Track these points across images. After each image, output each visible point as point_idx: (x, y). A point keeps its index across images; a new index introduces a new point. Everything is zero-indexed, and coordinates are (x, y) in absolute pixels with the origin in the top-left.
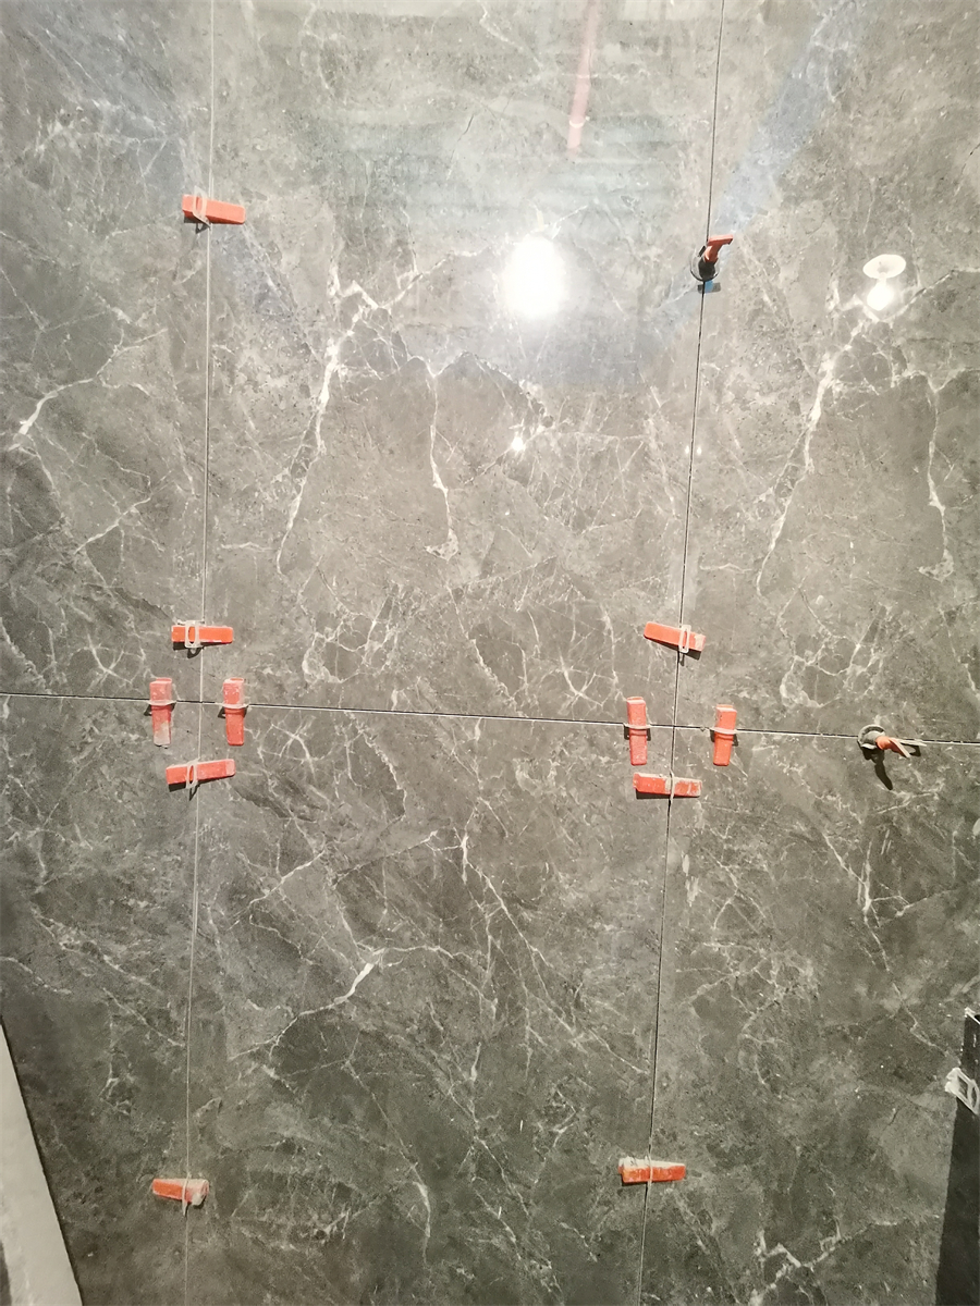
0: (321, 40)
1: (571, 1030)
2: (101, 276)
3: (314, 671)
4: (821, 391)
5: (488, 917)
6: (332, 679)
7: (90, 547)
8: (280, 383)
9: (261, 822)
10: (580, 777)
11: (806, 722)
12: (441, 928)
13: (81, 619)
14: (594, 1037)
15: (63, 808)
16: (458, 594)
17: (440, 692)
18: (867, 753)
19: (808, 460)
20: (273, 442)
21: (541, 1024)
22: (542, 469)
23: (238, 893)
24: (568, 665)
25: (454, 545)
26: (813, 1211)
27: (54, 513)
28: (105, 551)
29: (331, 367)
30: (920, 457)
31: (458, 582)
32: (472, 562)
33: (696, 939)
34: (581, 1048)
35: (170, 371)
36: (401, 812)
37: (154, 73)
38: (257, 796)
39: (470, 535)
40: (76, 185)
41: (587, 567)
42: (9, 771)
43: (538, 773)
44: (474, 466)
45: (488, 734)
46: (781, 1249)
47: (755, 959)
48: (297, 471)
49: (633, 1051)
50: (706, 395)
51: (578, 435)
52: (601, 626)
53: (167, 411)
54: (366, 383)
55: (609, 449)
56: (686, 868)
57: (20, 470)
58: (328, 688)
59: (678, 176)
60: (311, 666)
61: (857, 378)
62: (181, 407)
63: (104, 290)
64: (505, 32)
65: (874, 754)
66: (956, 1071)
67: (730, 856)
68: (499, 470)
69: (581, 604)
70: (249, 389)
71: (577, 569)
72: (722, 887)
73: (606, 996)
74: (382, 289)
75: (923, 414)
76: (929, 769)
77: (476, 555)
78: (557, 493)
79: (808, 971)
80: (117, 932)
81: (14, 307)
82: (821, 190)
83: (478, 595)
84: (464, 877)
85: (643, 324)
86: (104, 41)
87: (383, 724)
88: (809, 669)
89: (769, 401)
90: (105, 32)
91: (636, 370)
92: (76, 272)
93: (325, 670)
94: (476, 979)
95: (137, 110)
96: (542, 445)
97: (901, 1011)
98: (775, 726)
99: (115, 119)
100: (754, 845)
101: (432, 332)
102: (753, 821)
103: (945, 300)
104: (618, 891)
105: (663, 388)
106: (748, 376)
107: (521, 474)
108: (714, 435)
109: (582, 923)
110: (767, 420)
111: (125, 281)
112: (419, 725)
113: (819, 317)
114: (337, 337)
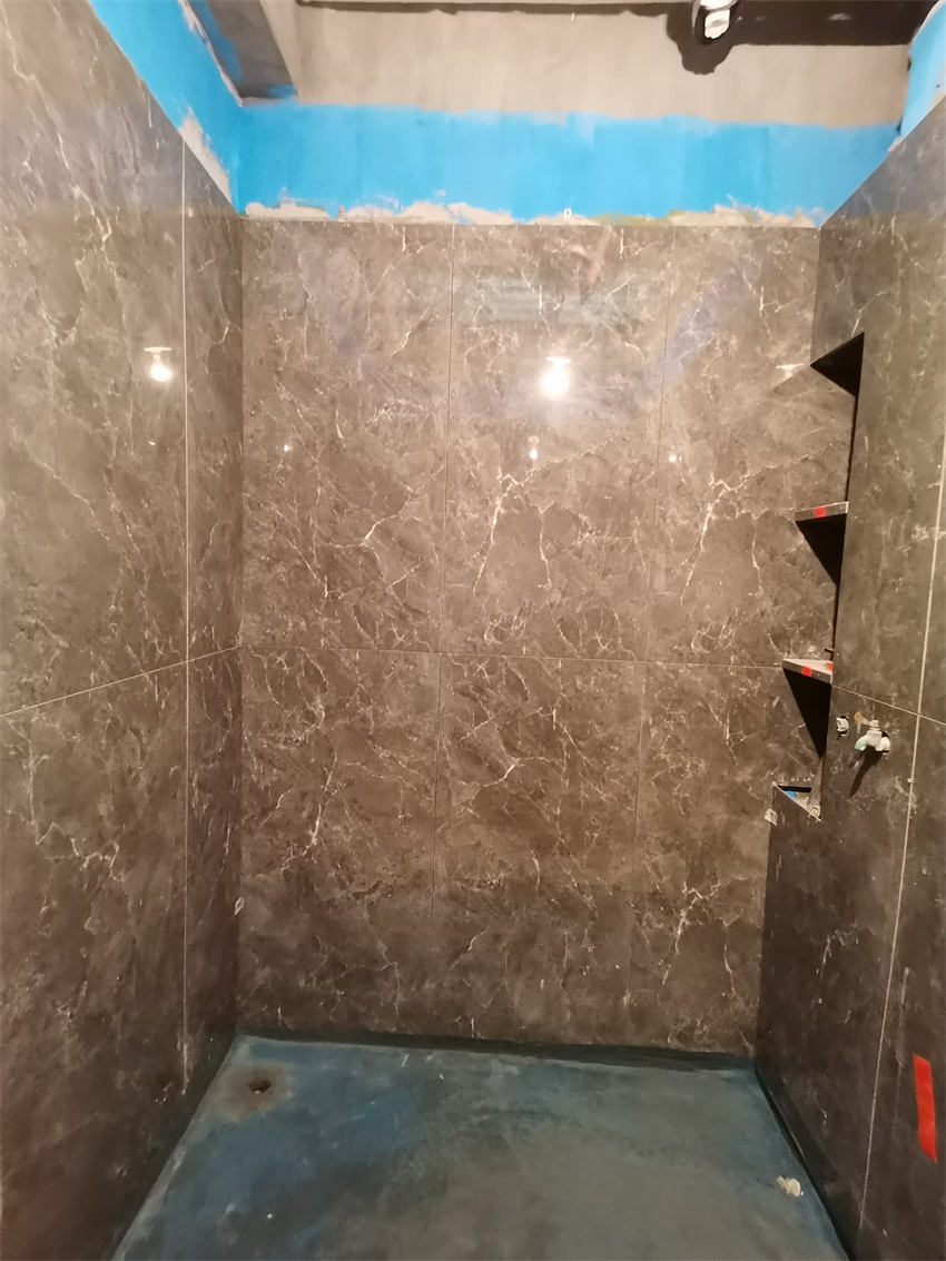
0: (495, 373)
1: (601, 793)
2: (401, 472)
3: (489, 638)
4: (707, 519)
5: (564, 745)
6: (497, 642)
7: (394, 587)
8: (476, 516)
9: (466, 704)
10: (604, 683)
11: (702, 658)
12: (544, 750)
13: (389, 618)
14: (610, 795)
15: (382, 696)
16: (551, 605)
17: (544, 647)
19: (702, 548)
20: (472, 541)
21: (588, 790)
22: (587, 552)
23: (456, 734)
24: (599, 635)
25: (550, 584)
26: (708, 873)
27: (379, 573)
28: (400, 588)
29: (498, 509)
30: (749, 547)
31: (552, 600)
32: (557, 591)
33: (655, 753)
34: (605, 800)
35: (429, 512)
36: (527, 699)
37: (424, 389)
38: (463, 692)
39: (557, 580)
40: (390, 434)
41: (608, 593)
42: (359, 682)
43: (586, 682)
44: (559, 551)
45: (565, 665)
46: (693, 890)
47: (680, 760)
48: (482, 553)
49: (628, 801)
50: (658, 519)
51: (604, 537)
52: (614, 618)
53: (427, 529)
54: (512, 515)
55: (617, 543)
56: (650, 722)
57: (366, 554)
58: (494, 645)
59: (645, 429)
60: (488, 637)
61: (722, 514)
62: (433, 527)
63: (401, 478)
66: (770, 810)
67: (670, 717)
68: (570, 552)
69: (605, 610)
70: (463, 519)
71: (603, 594)
72: (666, 731)
73: (615, 777)
74: (519, 476)
75: (749, 532)
76: (754, 679)
77: (559, 589)
78: (594, 561)
79: (702, 765)
80: (404, 751)
81: (363, 485)
82: (706, 435)
83: (560, 605)
84: (554, 727)
85: (631, 490)
86: (404, 377)
87: (519, 661)
88: (704, 637)
89: (685, 522)
90: (405, 373)
91: (629, 510)
92: (389, 471)
93: (494, 638)
94: (559, 771)
95: (417, 403)
96: (588, 542)
97: (743, 782)
98: (690, 661)
99: (408, 407)
100: (680, 712)
101: (541, 494)
102: (680, 702)
103: (760, 479)
104: (621, 733)
105: (640, 517)
106: (676, 512)
107: (579, 554)
108: (663, 538)
109: (605, 747)
110: (685, 530)
111: (411, 475)
112: (535, 662)
113: (706, 489)
114: (500, 496)
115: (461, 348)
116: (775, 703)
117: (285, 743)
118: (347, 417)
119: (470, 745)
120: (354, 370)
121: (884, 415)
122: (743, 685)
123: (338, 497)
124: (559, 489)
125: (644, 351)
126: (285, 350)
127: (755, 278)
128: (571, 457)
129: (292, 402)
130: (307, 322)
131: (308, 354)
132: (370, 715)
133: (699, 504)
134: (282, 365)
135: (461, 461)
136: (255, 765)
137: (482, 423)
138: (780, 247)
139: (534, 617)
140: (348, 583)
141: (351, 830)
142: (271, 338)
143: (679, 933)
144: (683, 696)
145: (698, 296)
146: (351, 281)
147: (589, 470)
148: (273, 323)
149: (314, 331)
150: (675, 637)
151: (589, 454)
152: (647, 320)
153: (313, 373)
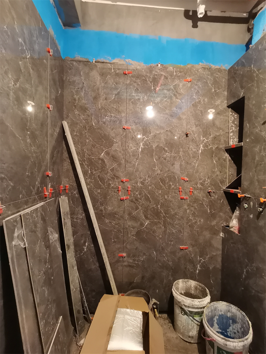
0: (140, 107)
1: (173, 230)
2: (112, 135)
3: (139, 185)
4: (201, 149)
5: (162, 216)
6: (142, 186)
7: (110, 169)
8: (135, 148)
9: (133, 204)
10: (173, 197)
11: (201, 189)
12: (156, 218)
13: (109, 179)
15: (107, 204)
16: (157, 174)
17: (155, 187)
18: (208, 193)
19: (200, 157)
20: (134, 156)
21: (169, 229)
22: (168, 158)
23: (130, 214)
24: (172, 183)
25: (157, 168)
26: (205, 253)
27: (106, 165)
28: (112, 170)
29: (141, 146)
30: (213, 157)
32: (159, 170)
33: (188, 217)
34: (175, 232)
35: (121, 147)
36: (151, 203)
37: (119, 111)
38: (132, 201)
39: (159, 167)
40: (109, 124)
42: (100, 199)
43: (168, 197)
44: (159, 158)
45: (161, 192)
46: (201, 258)
47: (196, 219)
48: (137, 159)
49: (181, 232)
50: (187, 149)
51: (172, 154)
52: (176, 178)
53: (120, 152)
54: (146, 148)
55: (176, 156)
56: (187, 208)
57: (102, 160)
59: (183, 123)
60: (139, 184)
61: (205, 147)
62: (122, 152)
63: (112, 137)
64: (162, 106)
65: (209, 193)
66: (221, 233)
67: (192, 206)
68: (162, 159)
69: (173, 175)
70: (131, 149)
71: (173, 171)
72: (191, 210)
73: (177, 225)
74: (148, 137)
75: (212, 152)
76: (215, 194)
78: (170, 161)
79: (202, 220)
80: (114, 220)
81: (101, 139)
82: (200, 125)
83: (160, 174)
84: (159, 211)
85: (179, 141)
86: (113, 108)
87: (148, 191)
88: (201, 182)
89: (195, 150)
90: (113, 106)
91: (179, 146)
92: (109, 135)
93: (141, 184)
94: (161, 224)
95: (117, 115)
96: (168, 155)
97: (214, 225)
98: (197, 190)
99: (114, 116)
100: (195, 205)
101: (154, 142)
102: (195, 202)
103: (215, 138)
104: (178, 212)
105: (182, 148)
106: (192, 147)
107: (165, 159)
108: (188, 154)
109: (174, 216)
110: (195, 152)
111: (115, 136)
112: (153, 191)
113: (200, 140)
114: (142, 143)
115: (130, 100)
116: (222, 201)
117: (76, 219)
118: (96, 119)
119: (134, 217)
120: (98, 105)
121: (253, 118)
122: (213, 196)
123: (93, 143)
124: (159, 141)
125: (182, 102)
126: (77, 99)
127: (211, 83)
128: (162, 131)
129: (79, 114)
130: (84, 91)
131: (84, 101)
132: (103, 209)
133: (199, 145)
134: (76, 103)
135: (130, 132)
137: (136, 121)
138: (217, 74)
139: (153, 178)
140: (96, 169)
142: (73, 96)
143: (197, 272)
144: (196, 200)
145: (196, 87)
146: (97, 80)
147: (167, 135)
148: (73, 91)
149: (86, 94)
150: (193, 183)
151: (167, 130)
152: (182, 93)
153: (86, 106)
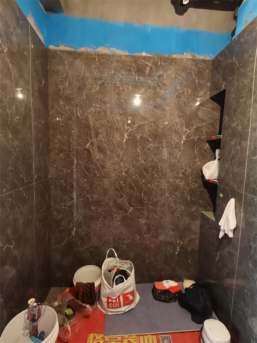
0: (124, 98)
1: (155, 216)
2: (97, 126)
4: (183, 140)
5: (145, 203)
7: (96, 159)
8: (119, 139)
9: (118, 193)
10: (156, 186)
11: (182, 178)
12: (140, 205)
13: (95, 168)
14: (158, 217)
15: (93, 192)
16: (141, 164)
17: (139, 176)
19: (182, 148)
20: (119, 146)
21: (152, 215)
22: (151, 149)
23: (115, 202)
24: (155, 172)
25: (141, 158)
26: (184, 236)
27: (91, 155)
28: (98, 160)
29: (126, 137)
30: (194, 147)
33: (170, 204)
35: (106, 138)
36: (135, 191)
37: (104, 102)
38: (117, 189)
39: (143, 157)
40: (94, 115)
41: (157, 161)
42: (86, 187)
43: (151, 185)
44: (143, 149)
45: (145, 181)
46: (180, 241)
47: (177, 206)
48: (121, 150)
49: (163, 218)
50: (170, 140)
51: (155, 145)
52: (159, 167)
53: (105, 143)
54: (130, 139)
55: (159, 146)
56: (169, 196)
57: (87, 150)
58: (125, 176)
59: (166, 115)
60: (123, 173)
61: (187, 138)
62: (107, 142)
63: (98, 128)
64: (146, 97)
67: (174, 194)
68: (146, 149)
69: (156, 165)
70: (116, 140)
71: (155, 161)
72: (173, 198)
73: (159, 212)
74: (132, 128)
75: (194, 143)
76: (196, 183)
77: (143, 159)
78: (153, 152)
79: (182, 207)
80: (100, 207)
82: (183, 117)
83: (144, 164)
84: (142, 198)
85: (163, 132)
87: (132, 180)
88: (182, 172)
89: (177, 141)
90: (98, 97)
91: (162, 137)
92: (94, 126)
93: (125, 174)
94: (144, 211)
95: (102, 106)
96: (151, 146)
97: (193, 211)
98: (179, 179)
99: (99, 107)
100: (176, 193)
101: (138, 133)
102: (176, 190)
103: (197, 129)
104: (161, 199)
105: (165, 139)
106: (175, 138)
107: (149, 150)
108: (171, 145)
109: (157, 203)
110: (177, 143)
111: (100, 127)
112: (136, 180)
113: (183, 131)
114: (126, 133)
115: (114, 90)
116: (201, 190)
117: (64, 206)
118: (81, 110)
119: (119, 205)
120: (83, 96)
121: (232, 111)
122: (193, 185)
123: (79, 133)
124: (143, 131)
125: (166, 92)
126: (62, 89)
127: (195, 73)
128: (146, 122)
129: (64, 105)
130: (68, 81)
131: (69, 91)
133: (181, 136)
134: (61, 94)
135: (115, 123)
136: (55, 213)
137: (121, 112)
138: (202, 65)
139: (137, 168)
140: (82, 159)
141: (84, 231)
142: (57, 85)
143: (177, 253)
144: (177, 188)
145: (180, 78)
146: (81, 69)
147: (151, 126)
148: (58, 81)
149: (70, 84)
150: (175, 172)
151: (151, 121)
152: (166, 84)
153: (70, 96)
